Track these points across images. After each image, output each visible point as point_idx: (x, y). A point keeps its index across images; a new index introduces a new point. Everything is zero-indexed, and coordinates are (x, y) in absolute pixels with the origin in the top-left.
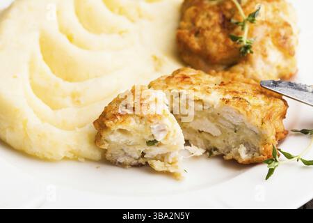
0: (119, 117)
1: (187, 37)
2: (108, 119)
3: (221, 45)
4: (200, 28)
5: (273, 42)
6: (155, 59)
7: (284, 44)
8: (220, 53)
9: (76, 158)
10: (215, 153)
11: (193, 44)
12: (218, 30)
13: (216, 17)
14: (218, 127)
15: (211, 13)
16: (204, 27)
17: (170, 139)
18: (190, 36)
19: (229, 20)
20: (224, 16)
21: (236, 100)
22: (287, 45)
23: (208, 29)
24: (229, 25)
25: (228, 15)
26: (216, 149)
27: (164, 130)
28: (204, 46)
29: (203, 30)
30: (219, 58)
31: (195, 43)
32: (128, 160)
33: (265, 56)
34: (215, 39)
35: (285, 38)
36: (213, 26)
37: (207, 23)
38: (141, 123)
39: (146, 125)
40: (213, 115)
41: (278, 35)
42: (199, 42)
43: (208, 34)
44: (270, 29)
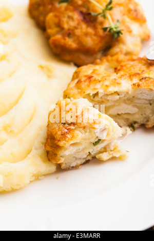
1: (62, 41)
2: (59, 141)
3: (95, 38)
4: (69, 30)
5: (129, 17)
6: (42, 67)
8: (97, 44)
10: (136, 125)
11: (71, 45)
12: (84, 26)
13: (76, 16)
14: (135, 106)
15: (70, 14)
16: (72, 28)
18: (65, 39)
19: (89, 14)
20: (82, 13)
21: (143, 81)
22: (139, 16)
23: (76, 28)
24: (89, 18)
25: (84, 10)
26: (135, 122)
27: (105, 129)
28: (80, 43)
29: (73, 30)
30: (97, 49)
31: (71, 43)
32: (79, 162)
33: (130, 32)
34: (86, 34)
35: (136, 11)
36: (78, 24)
37: (73, 24)
39: (90, 132)
40: (129, 99)
41: (129, 11)
42: (74, 41)
43: (78, 32)
44: (122, 8)
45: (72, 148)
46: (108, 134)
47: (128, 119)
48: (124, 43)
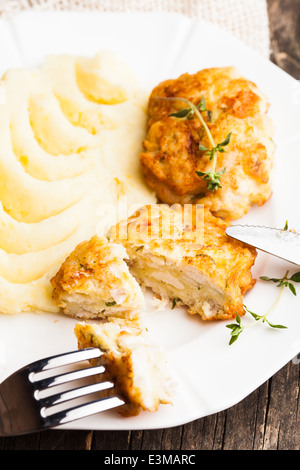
0: (76, 281)
1: (151, 163)
2: (65, 283)
3: (188, 176)
4: (165, 153)
5: (244, 169)
6: (118, 182)
7: (256, 171)
8: (187, 185)
9: (34, 310)
10: (178, 303)
11: (158, 172)
12: (185, 156)
13: (183, 140)
14: (181, 282)
15: (178, 134)
16: (169, 152)
17: (130, 301)
18: (155, 162)
19: (198, 144)
20: (192, 138)
21: (200, 258)
22: (259, 173)
23: (174, 155)
24: (196, 151)
25: (196, 137)
26: (179, 300)
27: (124, 294)
28: (169, 175)
29: (169, 156)
30: (185, 190)
31: (160, 170)
32: (87, 315)
33: (235, 188)
34: (181, 168)
35: (258, 164)
36: (179, 151)
37: (173, 148)
38: (100, 287)
39: (105, 289)
40: (175, 271)
41: (250, 161)
42: (164, 169)
43: (173, 161)
44: (241, 155)
45: (77, 296)
46: (126, 301)
47: (172, 293)
48: (220, 198)
